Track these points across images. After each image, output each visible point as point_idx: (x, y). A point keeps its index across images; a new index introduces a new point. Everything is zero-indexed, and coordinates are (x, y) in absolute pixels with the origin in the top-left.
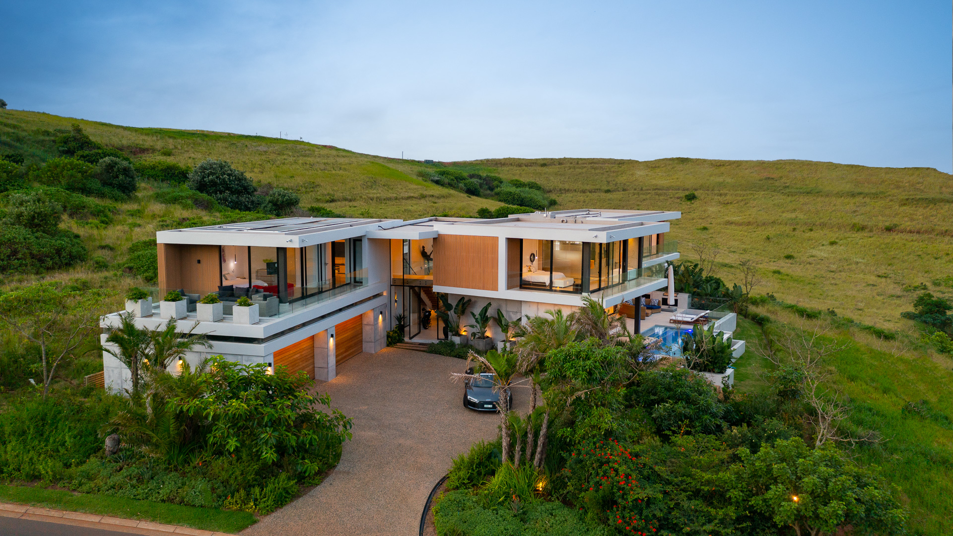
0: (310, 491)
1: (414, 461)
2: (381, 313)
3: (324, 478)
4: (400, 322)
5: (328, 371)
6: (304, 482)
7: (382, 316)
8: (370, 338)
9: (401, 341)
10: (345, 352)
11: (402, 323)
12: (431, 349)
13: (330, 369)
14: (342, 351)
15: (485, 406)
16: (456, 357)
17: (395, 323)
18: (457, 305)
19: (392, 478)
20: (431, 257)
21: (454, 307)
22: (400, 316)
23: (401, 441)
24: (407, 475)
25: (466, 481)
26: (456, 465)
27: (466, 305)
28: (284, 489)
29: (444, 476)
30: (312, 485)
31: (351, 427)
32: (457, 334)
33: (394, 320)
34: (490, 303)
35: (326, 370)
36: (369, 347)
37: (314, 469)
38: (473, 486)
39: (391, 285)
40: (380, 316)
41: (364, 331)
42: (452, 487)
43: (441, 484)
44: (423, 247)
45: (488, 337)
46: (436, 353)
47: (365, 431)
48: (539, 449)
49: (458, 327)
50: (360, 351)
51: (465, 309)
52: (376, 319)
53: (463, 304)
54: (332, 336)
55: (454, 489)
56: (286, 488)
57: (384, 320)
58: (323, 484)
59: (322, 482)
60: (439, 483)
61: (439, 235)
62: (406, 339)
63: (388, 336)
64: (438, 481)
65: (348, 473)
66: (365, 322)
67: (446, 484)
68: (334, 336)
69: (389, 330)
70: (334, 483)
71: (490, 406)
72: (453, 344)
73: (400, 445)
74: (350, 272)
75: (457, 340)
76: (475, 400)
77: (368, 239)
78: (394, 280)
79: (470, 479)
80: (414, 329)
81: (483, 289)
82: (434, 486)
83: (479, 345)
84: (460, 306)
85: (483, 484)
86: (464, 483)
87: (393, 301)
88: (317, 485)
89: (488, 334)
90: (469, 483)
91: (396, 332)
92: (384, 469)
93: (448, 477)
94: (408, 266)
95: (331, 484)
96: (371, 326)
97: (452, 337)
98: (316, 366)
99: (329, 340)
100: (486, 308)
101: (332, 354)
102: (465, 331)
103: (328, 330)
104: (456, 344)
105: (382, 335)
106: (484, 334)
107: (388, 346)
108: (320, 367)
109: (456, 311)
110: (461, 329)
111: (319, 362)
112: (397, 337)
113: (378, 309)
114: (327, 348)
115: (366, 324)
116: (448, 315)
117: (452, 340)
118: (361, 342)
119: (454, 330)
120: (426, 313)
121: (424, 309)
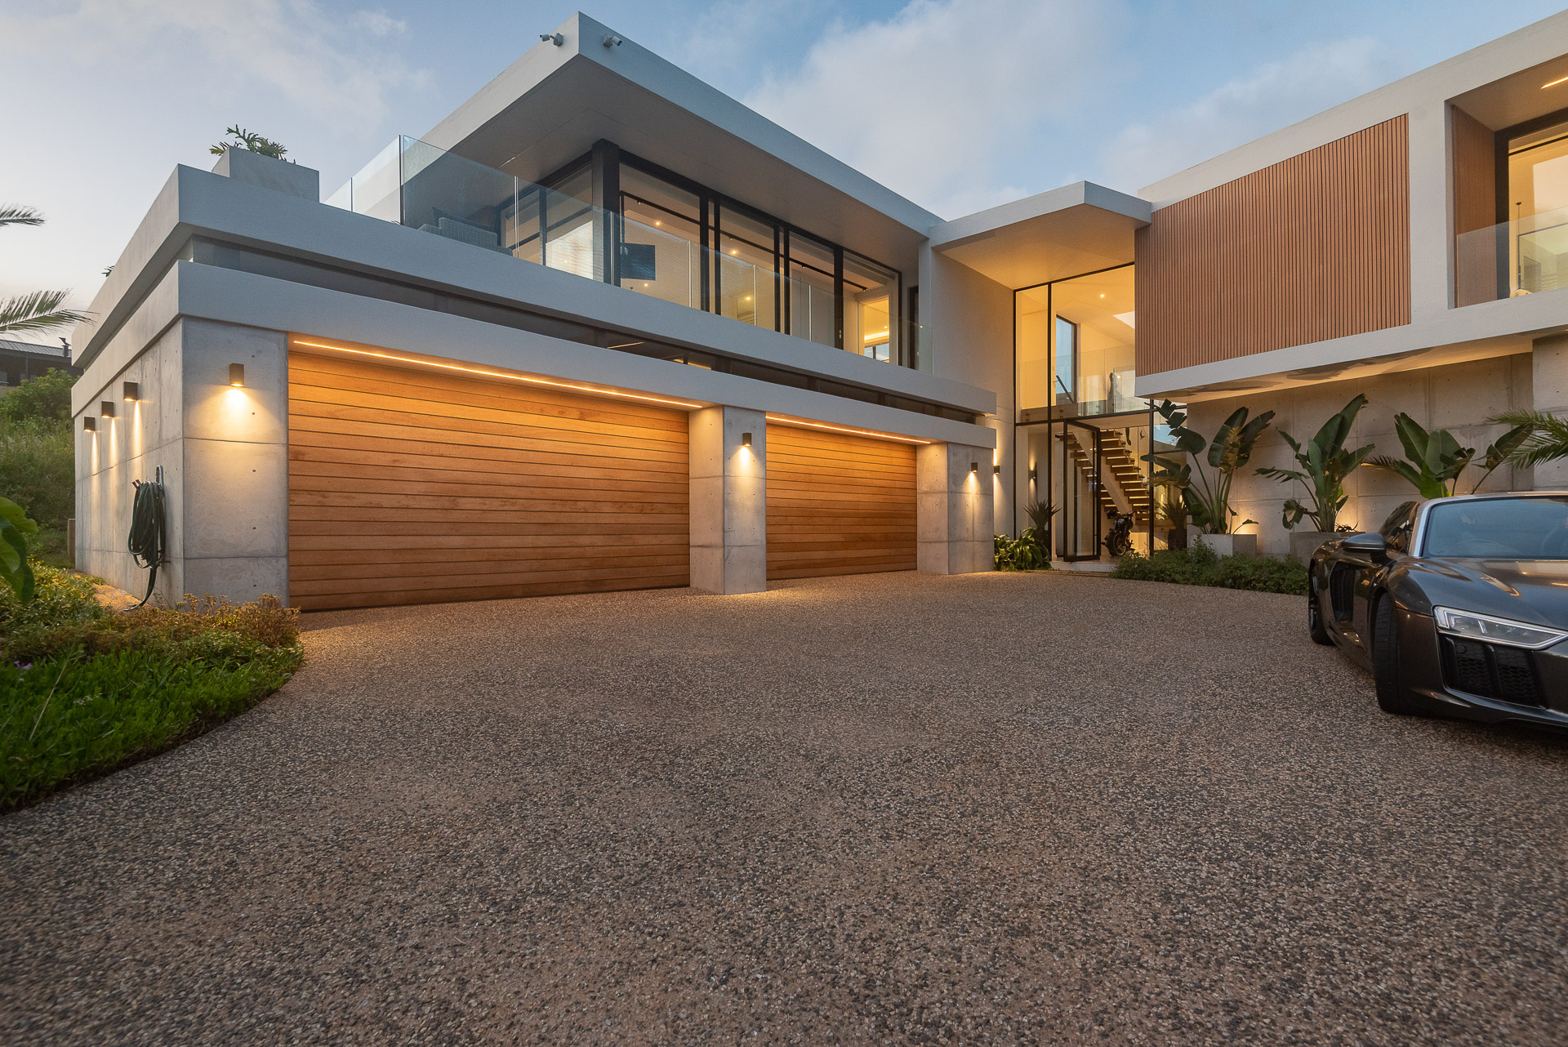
2: (975, 469)
4: (1039, 522)
5: (726, 560)
7: (980, 481)
8: (937, 529)
9: (1040, 565)
10: (844, 545)
11: (1047, 528)
12: (1135, 573)
13: (735, 553)
16: (1222, 585)
18: (1219, 438)
21: (1209, 440)
22: (1039, 507)
27: (1254, 430)
32: (1220, 527)
35: (718, 554)
36: (931, 556)
39: (1016, 425)
40: (972, 479)
41: (920, 510)
50: (908, 563)
51: (1252, 442)
52: (956, 479)
53: (1243, 431)
54: (747, 439)
57: (986, 492)
61: (1157, 213)
62: (1056, 564)
63: (999, 546)
66: (922, 487)
69: (999, 533)
72: (1206, 557)
75: (1221, 545)
77: (935, 251)
78: (1025, 411)
80: (1079, 540)
84: (1235, 430)
87: (1021, 475)
89: (1346, 518)
91: (1026, 542)
96: (939, 495)
97: (1199, 537)
98: (693, 540)
99: (735, 451)
100: (1343, 419)
101: (749, 503)
102: (1248, 522)
103: (727, 410)
104: (1220, 557)
105: (978, 535)
106: (1333, 518)
107: (998, 568)
108: (702, 546)
109: (1218, 455)
110: (1234, 514)
111: (701, 530)
112: (1030, 555)
113: (962, 451)
114: (724, 476)
115: (926, 493)
116: (1188, 469)
117: (1200, 546)
118: (911, 540)
119: (1208, 520)
120: (1117, 520)
121: (1113, 513)
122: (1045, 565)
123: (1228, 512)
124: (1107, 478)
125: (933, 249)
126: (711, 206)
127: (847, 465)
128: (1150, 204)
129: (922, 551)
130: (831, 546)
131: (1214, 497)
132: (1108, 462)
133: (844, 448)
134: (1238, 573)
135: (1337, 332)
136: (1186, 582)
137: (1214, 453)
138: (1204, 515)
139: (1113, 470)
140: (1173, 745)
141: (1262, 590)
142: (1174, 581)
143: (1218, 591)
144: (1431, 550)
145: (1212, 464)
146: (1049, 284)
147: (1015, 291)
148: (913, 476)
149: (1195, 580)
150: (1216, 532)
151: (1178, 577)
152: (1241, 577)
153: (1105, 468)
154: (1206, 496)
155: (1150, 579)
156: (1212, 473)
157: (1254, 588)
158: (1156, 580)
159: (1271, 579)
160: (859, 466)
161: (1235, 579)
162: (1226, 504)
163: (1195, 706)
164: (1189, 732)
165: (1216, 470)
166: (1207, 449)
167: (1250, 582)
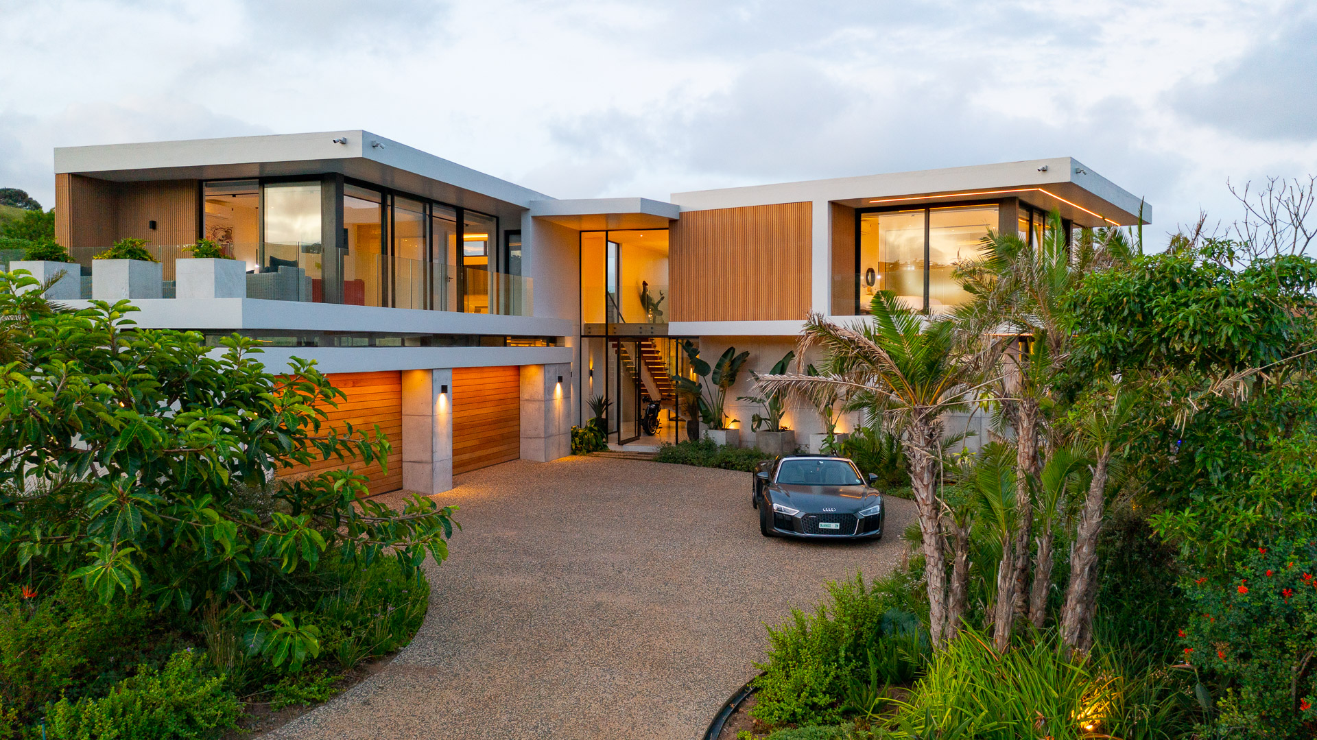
0: (287, 721)
1: (642, 645)
2: (560, 379)
3: (347, 683)
4: (599, 412)
5: (433, 470)
6: (273, 693)
7: (563, 388)
8: (536, 428)
9: (601, 447)
10: (479, 447)
11: (604, 416)
12: (667, 456)
13: (438, 465)
14: (468, 444)
15: (822, 525)
16: (719, 466)
17: (589, 416)
18: (719, 366)
19: (572, 690)
20: (660, 308)
21: (713, 367)
22: (600, 401)
23: (604, 597)
24: (620, 680)
25: (822, 700)
26: (783, 645)
27: (738, 363)
28: (178, 709)
29: (740, 684)
30: (299, 705)
31: (449, 534)
32: (719, 426)
33: (587, 410)
34: (791, 352)
35: (428, 467)
36: (531, 449)
37: (304, 645)
38: (847, 714)
39: (581, 336)
40: (558, 387)
41: (522, 413)
42: (774, 719)
43: (736, 710)
44: (645, 284)
45: (784, 429)
46: (676, 461)
47: (501, 574)
48: (1077, 586)
49: (721, 410)
50: (513, 454)
51: (737, 371)
52: (549, 391)
53: (733, 362)
54: (444, 389)
55: (782, 724)
56: (188, 704)
57: (566, 396)
58: (339, 702)
59: (336, 695)
60: (727, 706)
61: (681, 214)
62: (612, 446)
63: (574, 435)
64: (726, 699)
65: (432, 672)
66: (525, 395)
67: (752, 710)
68: (449, 389)
69: (574, 424)
70: (379, 699)
71: (834, 526)
72: (710, 446)
73: (599, 605)
74: (498, 271)
75: (719, 437)
76: (794, 512)
77: (534, 218)
78: (588, 326)
79: (836, 692)
80: (627, 430)
81: (779, 318)
82: (713, 714)
83: (767, 445)
84: (727, 362)
85: (882, 708)
86: (814, 706)
87: (585, 373)
88: (315, 703)
89: (785, 422)
90: (832, 705)
91: (591, 430)
92: (549, 663)
93: (756, 690)
94: (615, 310)
95: (366, 703)
96: (538, 403)
97: (707, 432)
98: (405, 457)
99: (437, 398)
100: (783, 364)
101: (445, 432)
102: (735, 421)
103: (434, 371)
104: (718, 446)
105: (562, 430)
106: (778, 422)
107: (574, 453)
108: (414, 462)
109: (718, 376)
110: (726, 417)
111: (412, 450)
112: (594, 440)
113: (552, 369)
114: (432, 416)
115: (526, 400)
116: (700, 386)
117: (707, 438)
118: (516, 436)
119: (712, 420)
120: (650, 405)
121: (648, 399)
122: (603, 448)
123: (723, 416)
124: (646, 376)
125: (533, 217)
126: (389, 197)
127: (481, 387)
128: (678, 207)
129: (524, 445)
130: (473, 449)
131: (715, 402)
132: (647, 364)
133: (479, 375)
134: (728, 460)
135: (779, 317)
136: (700, 464)
137: (716, 376)
138: (710, 417)
139: (650, 370)
140: (704, 551)
141: (740, 470)
142: (692, 464)
143: (717, 470)
144: (780, 481)
145: (715, 383)
146: (607, 231)
147: (581, 232)
148: (518, 388)
149: (705, 463)
150: (716, 429)
151: (695, 461)
152: (729, 462)
153: (643, 368)
154: (710, 401)
155: (678, 463)
156: (715, 388)
157: (736, 469)
158: (682, 463)
159: (744, 464)
160: (487, 387)
161: (726, 463)
162: (722, 410)
163: (709, 539)
164: (707, 547)
165: (717, 387)
166: (711, 374)
167: (734, 465)
